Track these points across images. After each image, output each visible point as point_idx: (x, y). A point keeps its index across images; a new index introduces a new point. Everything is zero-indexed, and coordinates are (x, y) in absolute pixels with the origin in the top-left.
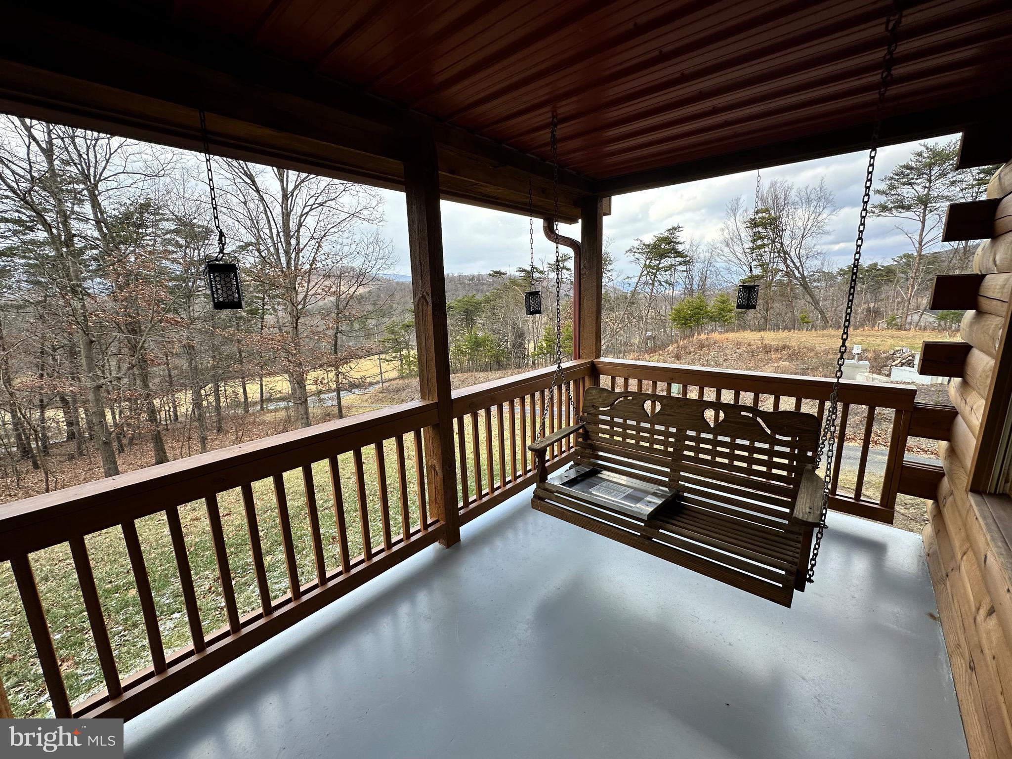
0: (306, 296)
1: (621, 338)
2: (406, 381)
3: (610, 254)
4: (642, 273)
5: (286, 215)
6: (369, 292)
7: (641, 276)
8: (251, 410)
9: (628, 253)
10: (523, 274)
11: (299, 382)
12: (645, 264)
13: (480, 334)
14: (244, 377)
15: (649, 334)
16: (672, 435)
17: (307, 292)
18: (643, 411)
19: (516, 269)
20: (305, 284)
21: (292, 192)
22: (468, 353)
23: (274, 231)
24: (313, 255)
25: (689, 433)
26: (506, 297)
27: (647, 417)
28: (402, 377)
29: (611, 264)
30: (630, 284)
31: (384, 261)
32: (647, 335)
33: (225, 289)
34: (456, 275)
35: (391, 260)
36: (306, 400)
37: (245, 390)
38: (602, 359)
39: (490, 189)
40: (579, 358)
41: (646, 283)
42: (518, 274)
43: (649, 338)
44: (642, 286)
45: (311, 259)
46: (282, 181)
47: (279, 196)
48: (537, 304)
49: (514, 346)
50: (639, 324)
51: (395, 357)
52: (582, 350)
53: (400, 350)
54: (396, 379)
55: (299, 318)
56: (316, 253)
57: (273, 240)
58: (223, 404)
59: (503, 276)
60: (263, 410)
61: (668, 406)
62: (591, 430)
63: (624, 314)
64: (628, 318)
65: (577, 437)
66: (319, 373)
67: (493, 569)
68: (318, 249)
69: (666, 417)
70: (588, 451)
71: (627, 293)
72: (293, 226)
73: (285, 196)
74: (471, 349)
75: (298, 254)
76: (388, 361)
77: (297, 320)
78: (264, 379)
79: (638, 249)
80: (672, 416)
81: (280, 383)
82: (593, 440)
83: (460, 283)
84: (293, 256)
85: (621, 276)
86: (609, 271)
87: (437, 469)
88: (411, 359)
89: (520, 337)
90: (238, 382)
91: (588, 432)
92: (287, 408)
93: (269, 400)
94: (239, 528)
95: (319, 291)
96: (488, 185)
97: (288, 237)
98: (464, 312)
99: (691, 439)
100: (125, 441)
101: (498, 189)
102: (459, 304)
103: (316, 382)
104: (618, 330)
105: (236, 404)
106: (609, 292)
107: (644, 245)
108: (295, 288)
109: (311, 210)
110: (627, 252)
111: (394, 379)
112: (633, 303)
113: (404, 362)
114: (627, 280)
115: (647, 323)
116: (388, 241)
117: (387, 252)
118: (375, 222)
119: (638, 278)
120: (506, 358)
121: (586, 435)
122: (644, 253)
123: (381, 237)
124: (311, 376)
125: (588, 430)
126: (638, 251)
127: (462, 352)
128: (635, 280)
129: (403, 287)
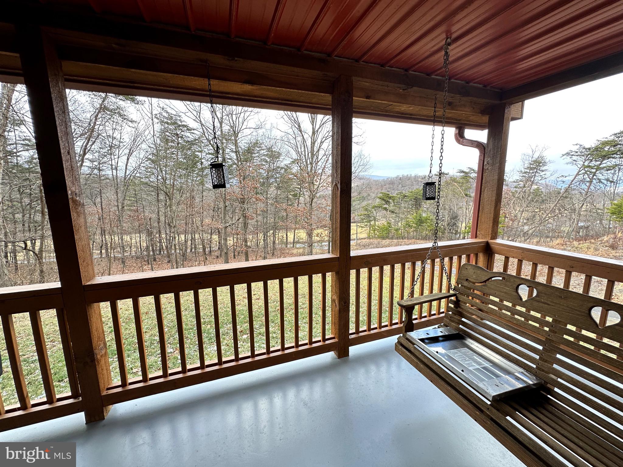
0: (318, 187)
1: (550, 225)
2: (371, 240)
3: (545, 158)
4: (579, 172)
5: (313, 143)
6: (357, 186)
7: (578, 174)
8: (288, 246)
9: (565, 157)
10: (462, 174)
11: (310, 235)
12: (584, 165)
13: (424, 215)
14: (287, 229)
15: (581, 224)
16: (547, 324)
17: (319, 185)
18: (515, 294)
19: (456, 171)
20: (319, 181)
21: (317, 131)
22: (414, 227)
23: (307, 153)
24: (324, 164)
25: (569, 327)
26: (446, 190)
27: (520, 301)
28: (369, 238)
29: (544, 165)
30: (564, 182)
31: (363, 167)
32: (579, 225)
33: (217, 177)
34: (413, 175)
35: (368, 167)
36: (312, 244)
37: (287, 235)
38: (499, 241)
39: (404, 108)
40: (476, 238)
41: (583, 181)
42: (458, 174)
43: (581, 228)
44: (578, 183)
45: (323, 166)
46: (313, 125)
47: (311, 134)
48: (432, 192)
49: (448, 225)
50: (571, 215)
51: (366, 225)
52: (479, 231)
53: (370, 221)
54: (365, 238)
55: (313, 199)
56: (326, 163)
57: (305, 157)
58: (277, 242)
59: (445, 175)
60: (293, 247)
61: (545, 294)
62: (461, 300)
63: (556, 206)
64: (560, 210)
65: (448, 302)
66: (319, 231)
67: (363, 386)
68: (327, 161)
69: (541, 304)
70: (457, 317)
71: (561, 189)
72: (315, 149)
73: (314, 133)
74: (416, 224)
75: (317, 164)
76: (362, 227)
77: (312, 200)
78: (296, 231)
79: (577, 152)
80: (549, 305)
81: (302, 234)
82: (462, 309)
83: (415, 181)
84: (314, 165)
85: (554, 176)
86: (543, 171)
87: (336, 302)
88: (376, 227)
89: (454, 219)
90: (285, 231)
91: (459, 301)
92: (304, 248)
93: (298, 242)
94: (260, 307)
95: (325, 184)
96: (399, 104)
97: (313, 155)
98: (415, 199)
99: (570, 333)
100: (236, 254)
101: (410, 107)
102: (411, 194)
103: (317, 236)
104: (547, 219)
105: (282, 242)
106: (541, 188)
107: (584, 148)
108: (313, 183)
109: (325, 140)
110: (563, 155)
111: (364, 239)
112: (566, 197)
113: (371, 229)
114: (560, 179)
115: (580, 214)
116: (366, 155)
117: (366, 161)
118: (360, 144)
119: (574, 176)
120: (442, 232)
121: (457, 303)
122: (583, 156)
123: (363, 153)
124: (315, 232)
125: (460, 299)
126: (577, 154)
127: (409, 226)
128: (571, 178)
129: (377, 183)
